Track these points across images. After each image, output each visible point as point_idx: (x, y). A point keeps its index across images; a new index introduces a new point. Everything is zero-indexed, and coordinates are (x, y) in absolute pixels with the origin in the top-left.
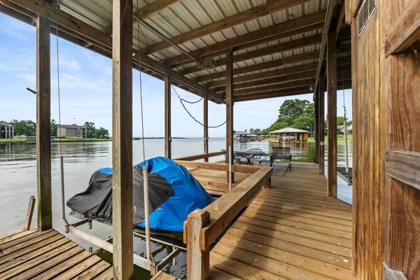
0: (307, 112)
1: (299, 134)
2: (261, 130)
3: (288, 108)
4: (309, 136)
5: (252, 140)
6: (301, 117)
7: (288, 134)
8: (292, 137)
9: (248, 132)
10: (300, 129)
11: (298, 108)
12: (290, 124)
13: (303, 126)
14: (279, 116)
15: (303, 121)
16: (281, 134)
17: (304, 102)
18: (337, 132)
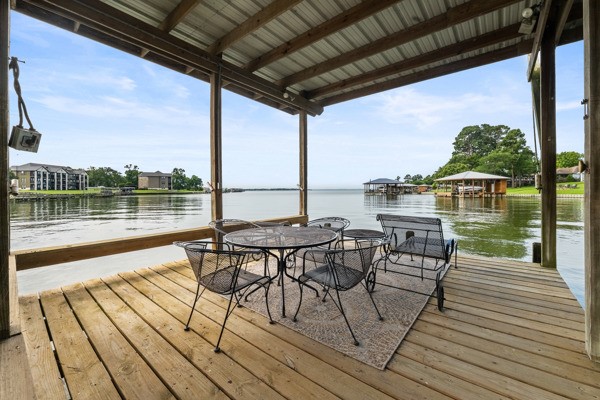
0: (505, 144)
1: (488, 182)
2: (424, 177)
3: (470, 139)
4: (509, 185)
5: (406, 193)
6: (493, 154)
7: (468, 182)
8: (477, 188)
9: (402, 180)
10: (493, 173)
11: (488, 139)
12: (473, 165)
13: (497, 169)
14: (454, 153)
15: (496, 159)
16: (457, 182)
17: (498, 128)
18: (564, 178)
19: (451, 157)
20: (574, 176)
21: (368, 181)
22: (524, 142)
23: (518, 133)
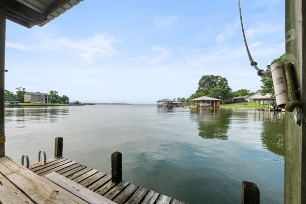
0: (220, 84)
1: (212, 102)
2: (186, 99)
3: (205, 81)
4: (221, 103)
5: (177, 106)
6: (215, 89)
7: (204, 101)
8: (208, 104)
9: (176, 100)
10: (214, 97)
11: (213, 82)
12: (206, 93)
13: (217, 96)
14: (198, 88)
15: (216, 91)
16: (198, 101)
17: (217, 77)
18: (242, 101)
19: (197, 89)
20: (246, 100)
21: (159, 100)
22: (227, 84)
23: (225, 79)
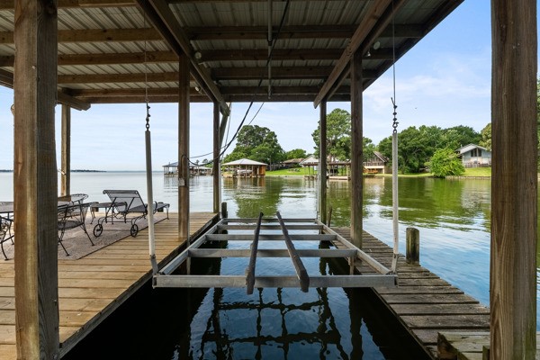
0: (266, 141)
1: (256, 167)
3: (248, 134)
4: (268, 170)
5: (201, 174)
6: (260, 147)
7: (243, 166)
8: (249, 171)
9: (200, 164)
10: (259, 161)
11: (258, 136)
12: (248, 154)
13: (262, 158)
14: (237, 145)
15: (261, 151)
16: (235, 166)
17: (264, 129)
18: (296, 165)
19: (235, 147)
20: (299, 164)
21: (167, 164)
22: (276, 141)
23: (273, 134)
